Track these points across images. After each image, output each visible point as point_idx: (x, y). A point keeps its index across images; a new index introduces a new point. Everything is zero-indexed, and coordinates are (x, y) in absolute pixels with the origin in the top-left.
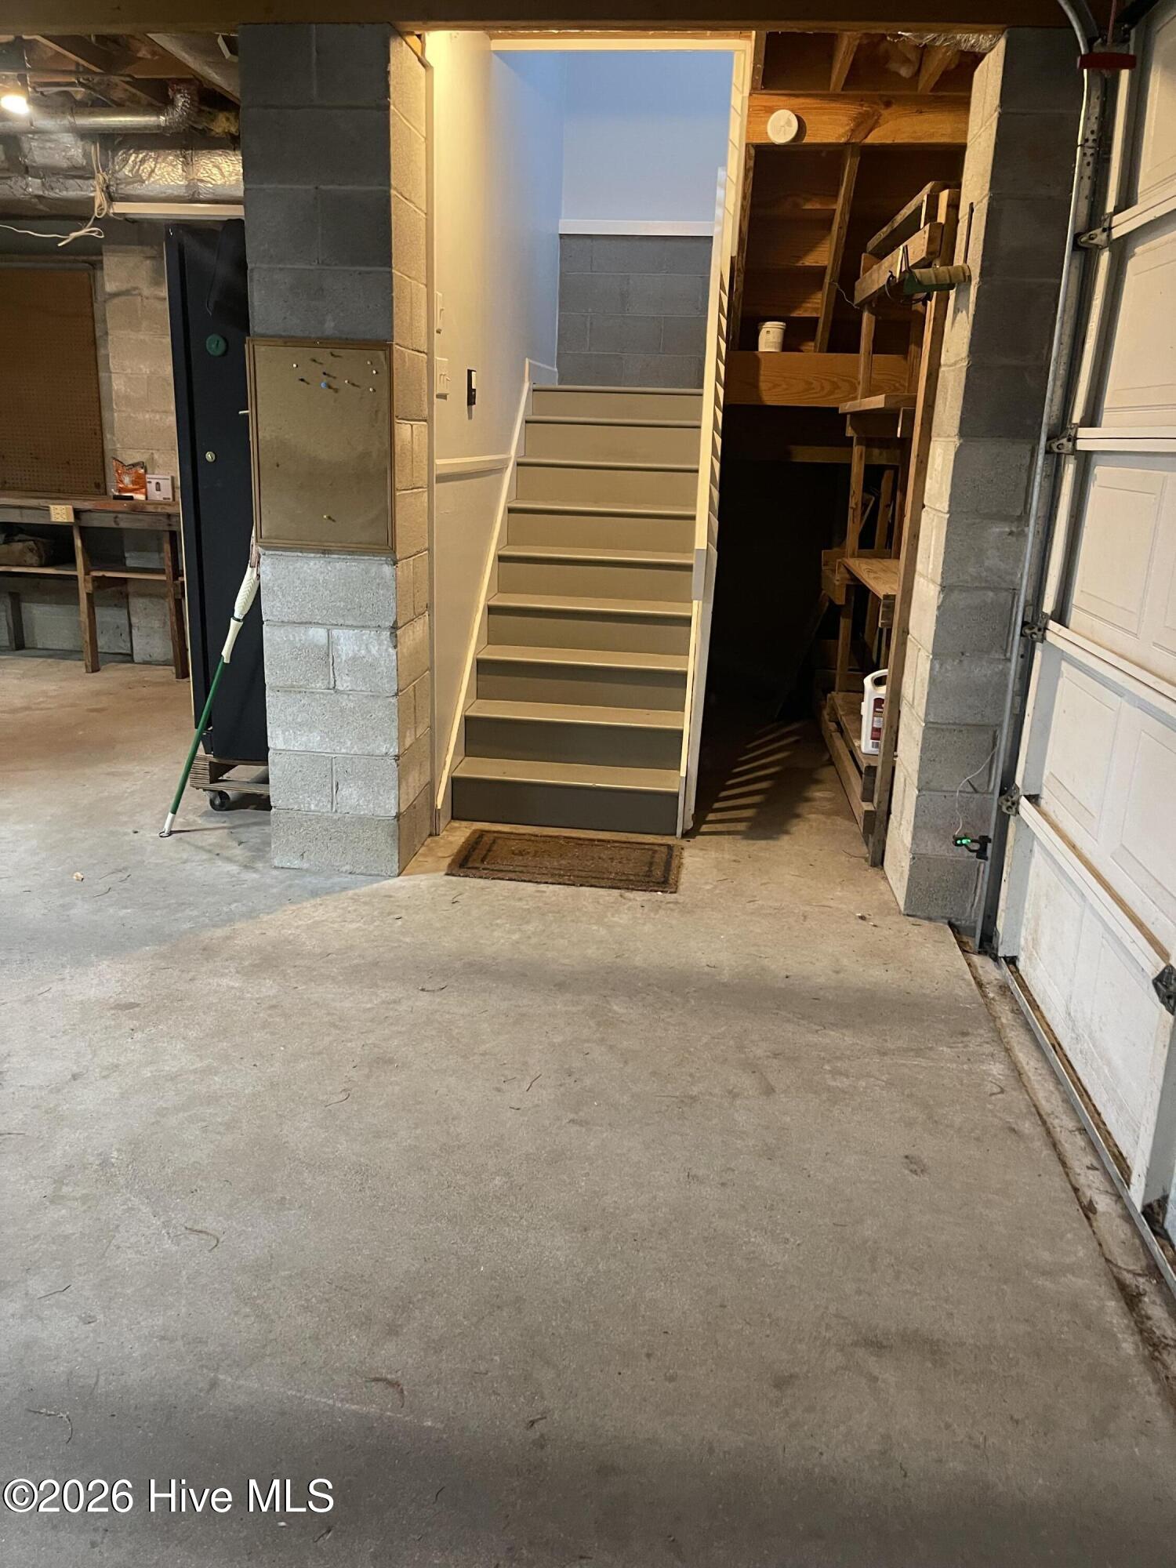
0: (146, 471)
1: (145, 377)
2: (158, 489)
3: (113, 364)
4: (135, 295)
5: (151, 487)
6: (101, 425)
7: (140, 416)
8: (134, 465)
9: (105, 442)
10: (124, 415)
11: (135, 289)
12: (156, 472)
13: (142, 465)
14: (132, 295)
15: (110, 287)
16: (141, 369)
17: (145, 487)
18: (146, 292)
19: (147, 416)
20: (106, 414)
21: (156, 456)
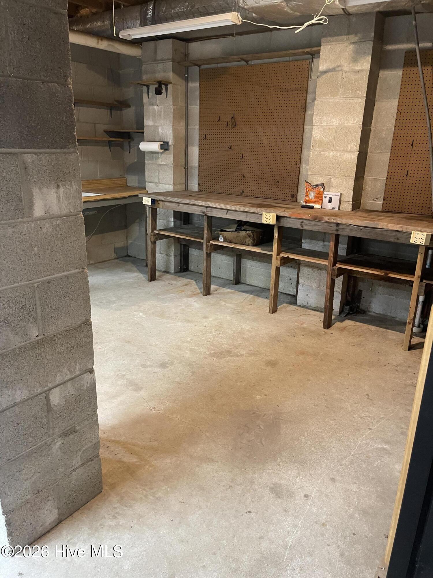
0: (324, 189)
1: (334, 127)
2: (330, 202)
3: (316, 119)
4: (339, 71)
5: (326, 200)
6: (300, 159)
7: (327, 154)
8: (317, 186)
9: (301, 170)
10: (316, 153)
11: (339, 66)
12: (331, 190)
13: (323, 186)
14: (335, 71)
15: (322, 67)
16: (333, 122)
17: (322, 200)
18: (346, 68)
19: (331, 154)
20: (305, 152)
21: (332, 180)
